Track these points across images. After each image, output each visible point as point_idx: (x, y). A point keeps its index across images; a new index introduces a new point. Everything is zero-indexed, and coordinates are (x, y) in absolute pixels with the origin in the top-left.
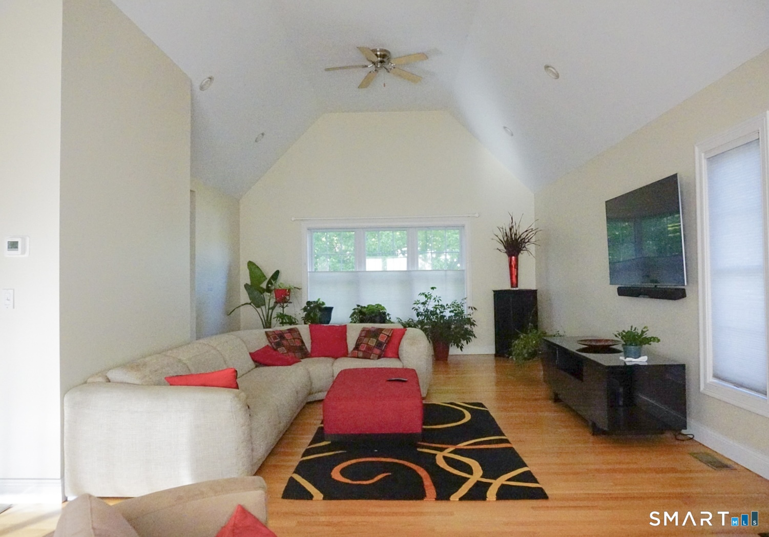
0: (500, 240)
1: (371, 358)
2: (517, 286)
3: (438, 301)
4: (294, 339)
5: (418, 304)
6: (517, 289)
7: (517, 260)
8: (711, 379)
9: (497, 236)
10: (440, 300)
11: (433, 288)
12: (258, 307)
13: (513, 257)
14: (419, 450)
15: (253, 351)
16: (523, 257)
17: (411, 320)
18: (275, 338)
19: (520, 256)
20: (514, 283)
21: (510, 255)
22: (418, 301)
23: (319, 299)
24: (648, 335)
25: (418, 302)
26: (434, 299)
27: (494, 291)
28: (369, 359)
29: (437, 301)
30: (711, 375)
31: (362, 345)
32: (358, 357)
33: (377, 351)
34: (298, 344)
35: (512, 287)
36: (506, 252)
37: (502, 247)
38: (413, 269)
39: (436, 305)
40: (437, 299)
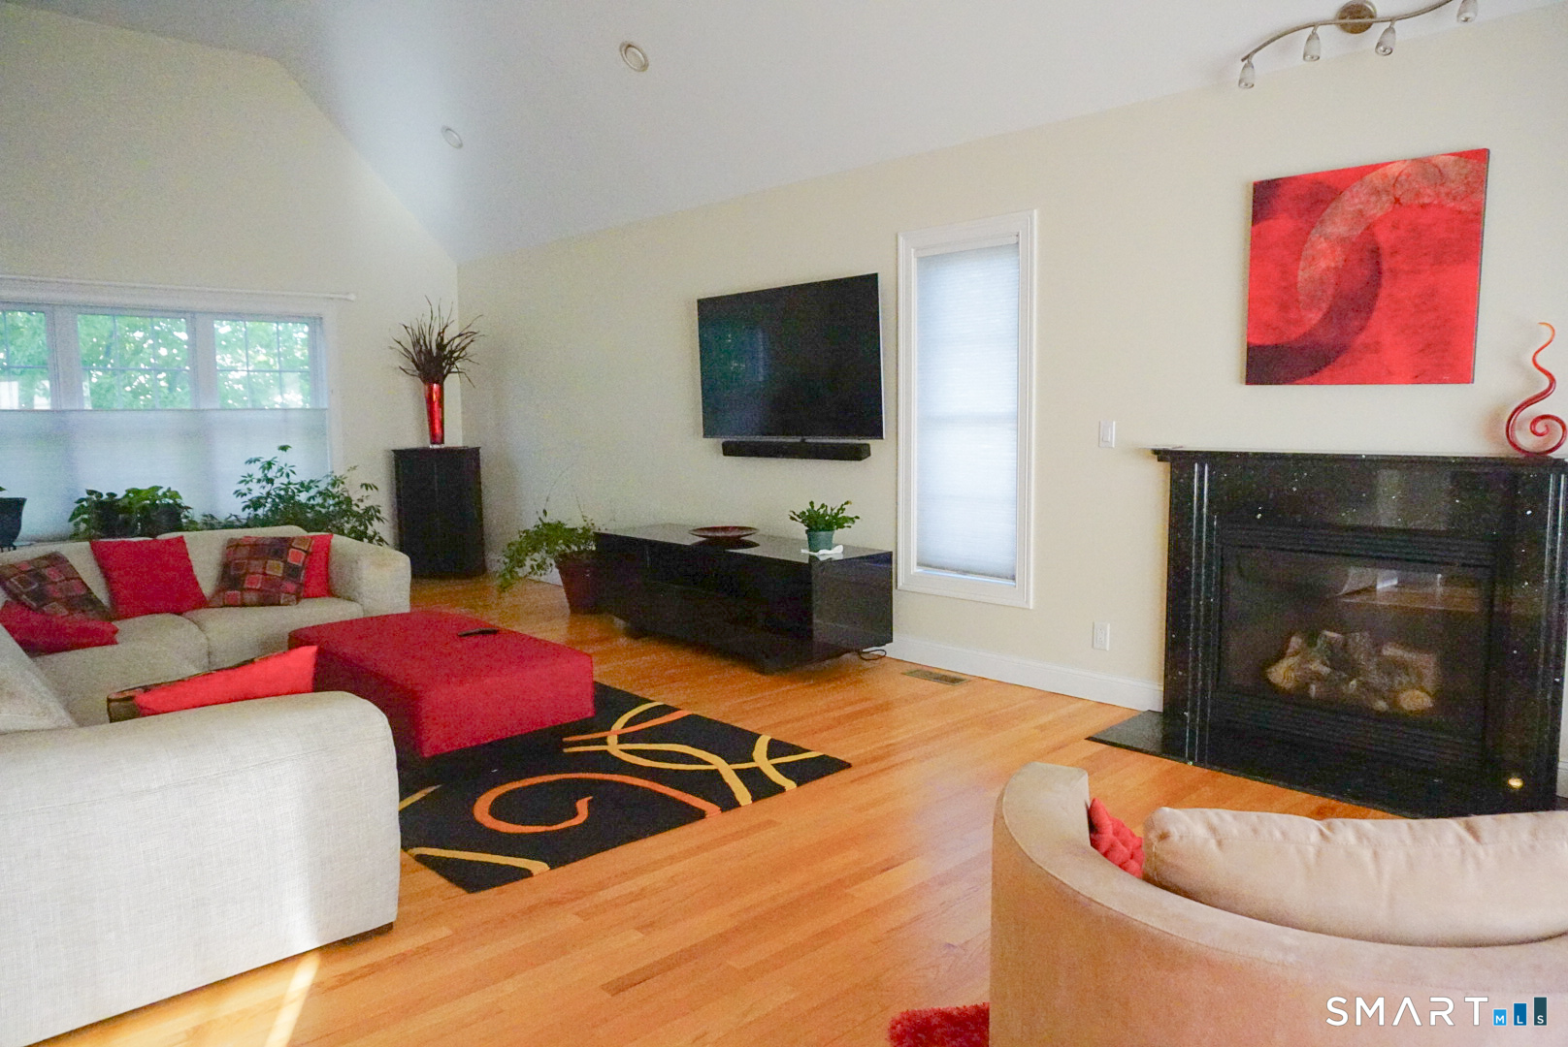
0: (406, 350)
1: (282, 602)
2: (442, 442)
3: (288, 475)
5: (248, 482)
6: (443, 446)
7: (441, 389)
8: (915, 570)
9: (399, 343)
10: (294, 473)
11: (284, 448)
13: (434, 386)
14: (566, 750)
16: (452, 384)
17: (233, 518)
19: (447, 382)
20: (436, 436)
21: (427, 382)
22: (250, 476)
24: (848, 513)
25: (248, 479)
27: (394, 451)
28: (279, 604)
30: (915, 564)
31: (248, 577)
32: (244, 605)
33: (291, 587)
35: (433, 440)
36: (419, 376)
37: (410, 365)
39: (284, 484)
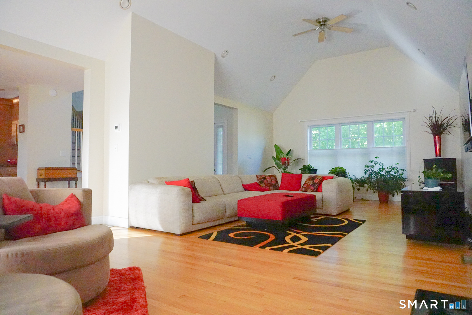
0: (428, 125)
1: (308, 191)
2: (440, 156)
4: (271, 180)
6: (440, 158)
9: (426, 123)
11: (376, 157)
12: (279, 168)
13: (437, 136)
15: (245, 184)
18: (260, 179)
19: (442, 135)
20: (438, 154)
21: (435, 135)
23: (309, 164)
25: (367, 166)
26: (379, 164)
27: (424, 160)
29: (381, 166)
31: (305, 184)
32: (303, 191)
33: (312, 188)
34: (274, 182)
35: (436, 156)
36: (432, 133)
37: (429, 130)
38: (371, 147)
39: (380, 168)
40: (381, 164)
